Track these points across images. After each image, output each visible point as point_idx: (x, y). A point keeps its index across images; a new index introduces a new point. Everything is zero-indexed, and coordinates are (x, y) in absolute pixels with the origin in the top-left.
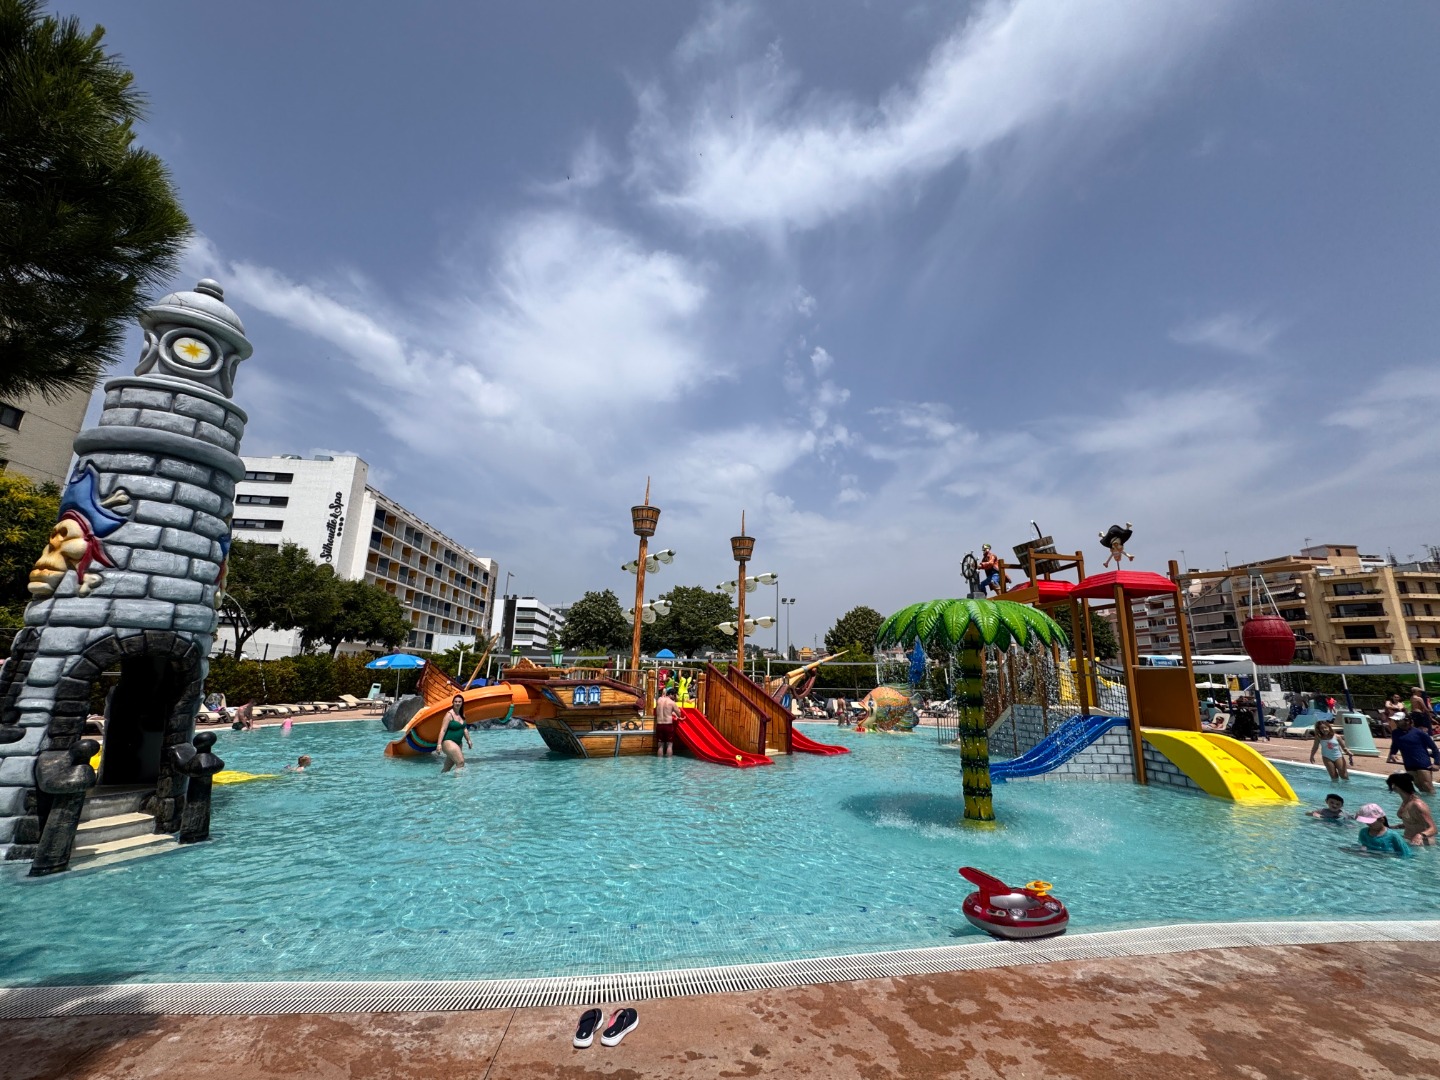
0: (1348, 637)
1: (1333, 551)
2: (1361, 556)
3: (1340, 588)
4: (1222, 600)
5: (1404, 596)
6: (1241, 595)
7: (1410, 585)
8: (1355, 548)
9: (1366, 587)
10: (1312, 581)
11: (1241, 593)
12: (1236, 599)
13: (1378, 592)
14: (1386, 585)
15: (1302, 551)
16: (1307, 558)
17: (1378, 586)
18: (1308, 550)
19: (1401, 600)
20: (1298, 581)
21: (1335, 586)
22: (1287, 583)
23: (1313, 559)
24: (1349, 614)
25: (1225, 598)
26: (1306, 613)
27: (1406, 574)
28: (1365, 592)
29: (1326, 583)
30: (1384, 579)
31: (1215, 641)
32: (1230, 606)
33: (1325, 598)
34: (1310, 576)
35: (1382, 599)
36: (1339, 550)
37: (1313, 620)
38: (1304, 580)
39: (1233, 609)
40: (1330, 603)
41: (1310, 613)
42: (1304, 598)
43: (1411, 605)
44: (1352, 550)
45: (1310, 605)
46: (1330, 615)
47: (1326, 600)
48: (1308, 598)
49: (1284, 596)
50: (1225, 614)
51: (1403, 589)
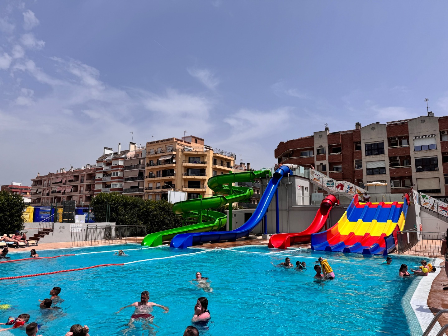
0: (189, 187)
1: (194, 140)
2: (205, 146)
3: (191, 159)
4: (140, 162)
5: (214, 166)
6: (149, 160)
7: (219, 161)
8: (203, 140)
9: (201, 160)
10: (180, 153)
11: (149, 158)
12: (147, 161)
13: (205, 163)
14: (209, 160)
15: (182, 138)
16: (182, 141)
17: (206, 160)
18: (185, 138)
19: (213, 168)
20: (174, 153)
21: (189, 158)
22: (169, 154)
23: (185, 142)
24: (192, 174)
25: (142, 160)
26: (174, 172)
27: (217, 155)
28: (200, 162)
29: (186, 155)
30: (209, 156)
31: (132, 187)
32: (143, 166)
33: (184, 164)
34: (180, 150)
35: (206, 167)
36: (197, 140)
37: (176, 176)
38: (177, 152)
39: (144, 168)
40: (185, 167)
41: (175, 171)
42: (175, 163)
43: (216, 172)
44: (202, 141)
45: (177, 167)
46: (184, 174)
47: (184, 165)
48: (177, 163)
49: (167, 161)
50: (140, 170)
51: (215, 162)
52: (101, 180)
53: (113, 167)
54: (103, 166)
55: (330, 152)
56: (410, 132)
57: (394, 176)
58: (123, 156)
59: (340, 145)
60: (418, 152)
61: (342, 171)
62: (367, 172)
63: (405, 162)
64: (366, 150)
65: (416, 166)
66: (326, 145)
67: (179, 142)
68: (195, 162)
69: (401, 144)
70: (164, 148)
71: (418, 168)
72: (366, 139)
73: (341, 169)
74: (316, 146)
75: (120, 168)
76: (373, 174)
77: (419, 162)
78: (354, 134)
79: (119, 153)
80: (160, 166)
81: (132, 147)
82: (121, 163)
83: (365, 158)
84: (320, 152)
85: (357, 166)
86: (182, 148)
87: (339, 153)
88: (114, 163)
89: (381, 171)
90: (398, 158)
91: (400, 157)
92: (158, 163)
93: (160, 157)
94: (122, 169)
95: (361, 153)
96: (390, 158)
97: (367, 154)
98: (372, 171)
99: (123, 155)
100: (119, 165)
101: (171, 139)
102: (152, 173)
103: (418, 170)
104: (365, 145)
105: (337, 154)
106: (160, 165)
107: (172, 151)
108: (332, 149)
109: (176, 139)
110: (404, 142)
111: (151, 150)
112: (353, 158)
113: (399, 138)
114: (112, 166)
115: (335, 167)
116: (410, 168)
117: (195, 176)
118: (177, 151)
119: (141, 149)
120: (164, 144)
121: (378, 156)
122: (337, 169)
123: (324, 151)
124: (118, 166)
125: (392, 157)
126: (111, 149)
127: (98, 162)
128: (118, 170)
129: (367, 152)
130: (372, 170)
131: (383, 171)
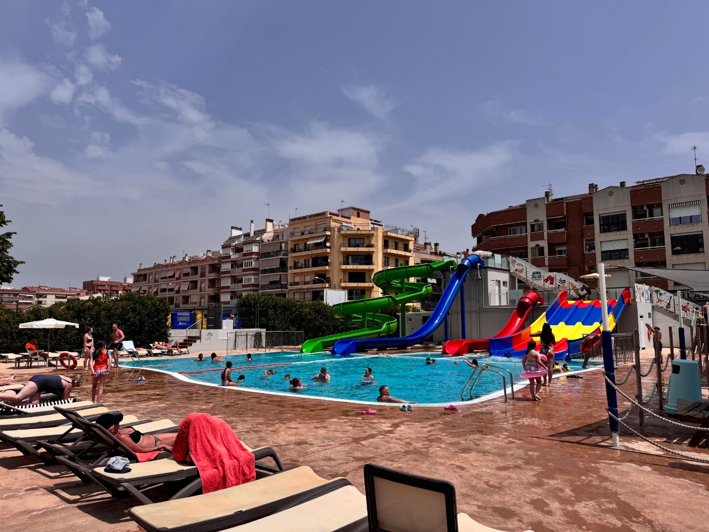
0: (350, 281)
1: (355, 212)
2: (371, 220)
3: (352, 241)
4: (281, 247)
5: (385, 251)
6: (293, 243)
7: (391, 243)
8: (368, 212)
9: (366, 242)
10: (336, 233)
11: (294, 241)
12: (290, 246)
13: (372, 246)
14: (377, 241)
15: (338, 211)
16: (338, 215)
17: (373, 242)
18: (342, 210)
19: (384, 254)
20: (328, 233)
21: (349, 239)
22: (321, 234)
23: (342, 216)
24: (354, 262)
25: (283, 245)
26: (329, 260)
27: (389, 234)
28: (365, 245)
29: (345, 236)
30: (377, 236)
31: (272, 283)
32: (286, 252)
33: (342, 248)
34: (336, 229)
35: (373, 252)
36: (359, 212)
37: (332, 266)
38: (332, 233)
39: (287, 255)
40: (344, 253)
41: (331, 260)
42: (329, 247)
43: (388, 258)
44: (367, 214)
45: (332, 254)
46: (342, 263)
47: (342, 250)
48: (332, 248)
49: (317, 246)
50: (281, 259)
51: (386, 245)
52: (228, 272)
53: (244, 255)
54: (231, 253)
55: (549, 228)
56: (663, 198)
57: (641, 261)
58: (258, 239)
59: (564, 218)
60: (675, 227)
61: (567, 255)
62: (602, 256)
63: (657, 240)
64: (600, 225)
65: (673, 247)
66: (543, 219)
67: (335, 217)
68: (358, 246)
69: (651, 215)
70: (313, 227)
71: (675, 249)
72: (600, 209)
73: (566, 253)
74: (530, 220)
75: (254, 256)
76: (611, 259)
77: (675, 240)
78: (583, 201)
79: (252, 234)
80: (309, 252)
81: (269, 224)
82: (255, 249)
83: (599, 237)
84: (536, 228)
85: (587, 248)
86: (338, 225)
87: (563, 230)
88: (246, 249)
89: (621, 254)
90: (647, 236)
91: (649, 234)
92: (306, 248)
93: (308, 239)
94: (256, 257)
95: (593, 228)
96: (636, 236)
97: (603, 231)
98: (608, 256)
99: (257, 237)
100: (253, 251)
101: (324, 214)
102: (298, 262)
103: (675, 253)
104: (600, 217)
105: (560, 230)
106: (309, 250)
107: (324, 231)
108: (552, 224)
109: (330, 214)
110: (656, 211)
111: (296, 230)
112: (583, 237)
113: (648, 206)
114: (244, 252)
115: (558, 249)
116: (664, 250)
117: (358, 266)
118: (332, 230)
119: (281, 227)
120: (315, 220)
121: (618, 233)
122: (560, 252)
123: (541, 227)
124: (252, 253)
125: (638, 234)
126: (240, 229)
127: (224, 247)
128: (252, 258)
129: (602, 227)
130: (609, 253)
131: (625, 255)
